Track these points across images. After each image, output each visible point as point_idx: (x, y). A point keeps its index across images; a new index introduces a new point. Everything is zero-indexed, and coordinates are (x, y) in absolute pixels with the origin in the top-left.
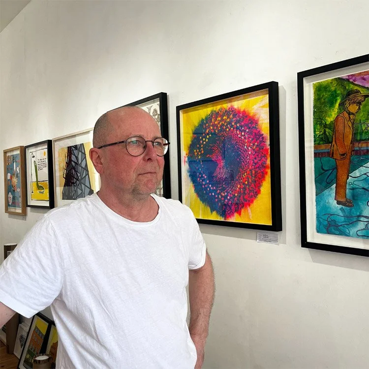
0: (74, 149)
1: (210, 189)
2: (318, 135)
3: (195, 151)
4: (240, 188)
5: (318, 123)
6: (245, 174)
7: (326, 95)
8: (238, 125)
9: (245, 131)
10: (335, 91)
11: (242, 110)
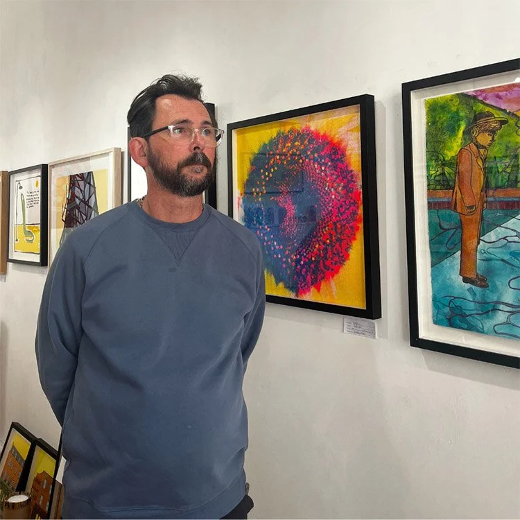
0: (78, 179)
1: (275, 248)
2: (433, 176)
3: (254, 190)
4: (319, 250)
5: (434, 158)
6: (327, 228)
7: (444, 118)
8: (316, 155)
9: (325, 164)
10: (457, 112)
11: (322, 134)
